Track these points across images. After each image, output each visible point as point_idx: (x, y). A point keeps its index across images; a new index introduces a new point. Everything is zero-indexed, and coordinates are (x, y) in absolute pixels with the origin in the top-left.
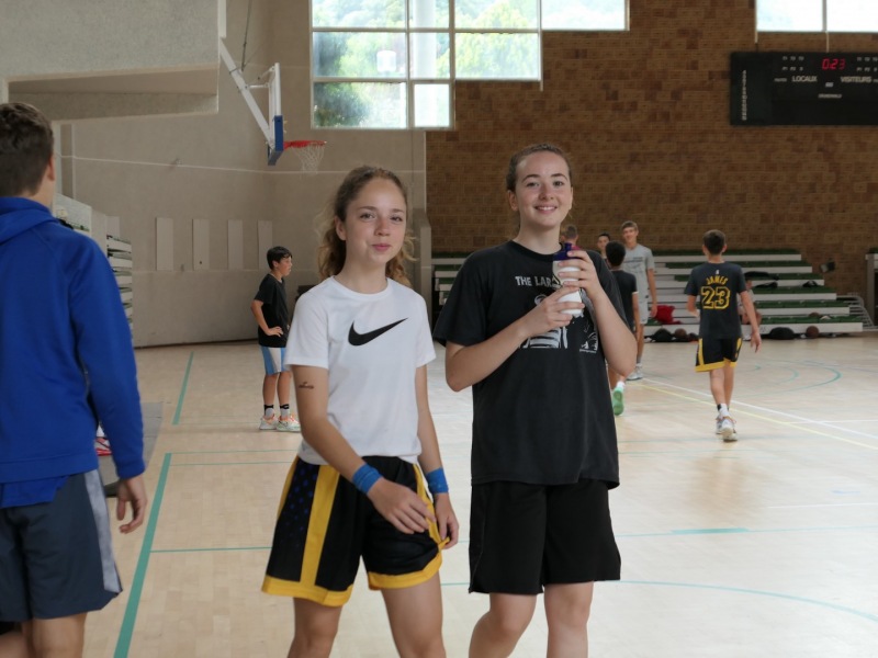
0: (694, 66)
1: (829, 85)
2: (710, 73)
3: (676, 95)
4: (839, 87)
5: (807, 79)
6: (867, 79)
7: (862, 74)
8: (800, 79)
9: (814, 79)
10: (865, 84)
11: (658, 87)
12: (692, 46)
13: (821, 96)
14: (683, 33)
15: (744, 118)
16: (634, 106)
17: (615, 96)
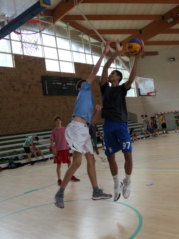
0: (33, 79)
1: (64, 85)
2: (37, 81)
3: (30, 87)
4: (66, 86)
5: (60, 84)
6: (72, 84)
7: (71, 83)
8: (58, 83)
9: (61, 84)
10: (71, 85)
11: (25, 84)
12: (32, 73)
13: (63, 88)
14: (29, 69)
15: (47, 93)
16: (19, 90)
17: (14, 87)
